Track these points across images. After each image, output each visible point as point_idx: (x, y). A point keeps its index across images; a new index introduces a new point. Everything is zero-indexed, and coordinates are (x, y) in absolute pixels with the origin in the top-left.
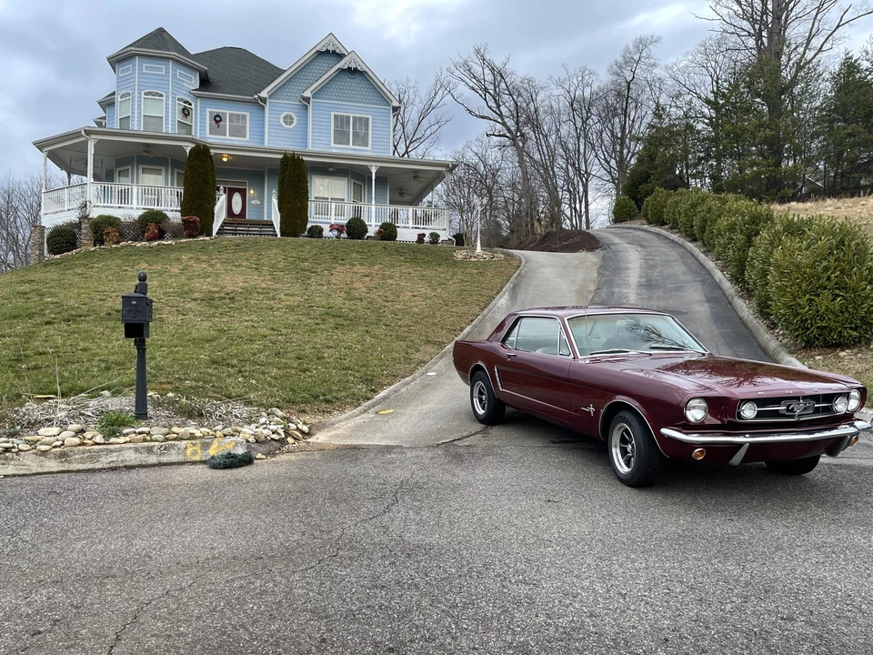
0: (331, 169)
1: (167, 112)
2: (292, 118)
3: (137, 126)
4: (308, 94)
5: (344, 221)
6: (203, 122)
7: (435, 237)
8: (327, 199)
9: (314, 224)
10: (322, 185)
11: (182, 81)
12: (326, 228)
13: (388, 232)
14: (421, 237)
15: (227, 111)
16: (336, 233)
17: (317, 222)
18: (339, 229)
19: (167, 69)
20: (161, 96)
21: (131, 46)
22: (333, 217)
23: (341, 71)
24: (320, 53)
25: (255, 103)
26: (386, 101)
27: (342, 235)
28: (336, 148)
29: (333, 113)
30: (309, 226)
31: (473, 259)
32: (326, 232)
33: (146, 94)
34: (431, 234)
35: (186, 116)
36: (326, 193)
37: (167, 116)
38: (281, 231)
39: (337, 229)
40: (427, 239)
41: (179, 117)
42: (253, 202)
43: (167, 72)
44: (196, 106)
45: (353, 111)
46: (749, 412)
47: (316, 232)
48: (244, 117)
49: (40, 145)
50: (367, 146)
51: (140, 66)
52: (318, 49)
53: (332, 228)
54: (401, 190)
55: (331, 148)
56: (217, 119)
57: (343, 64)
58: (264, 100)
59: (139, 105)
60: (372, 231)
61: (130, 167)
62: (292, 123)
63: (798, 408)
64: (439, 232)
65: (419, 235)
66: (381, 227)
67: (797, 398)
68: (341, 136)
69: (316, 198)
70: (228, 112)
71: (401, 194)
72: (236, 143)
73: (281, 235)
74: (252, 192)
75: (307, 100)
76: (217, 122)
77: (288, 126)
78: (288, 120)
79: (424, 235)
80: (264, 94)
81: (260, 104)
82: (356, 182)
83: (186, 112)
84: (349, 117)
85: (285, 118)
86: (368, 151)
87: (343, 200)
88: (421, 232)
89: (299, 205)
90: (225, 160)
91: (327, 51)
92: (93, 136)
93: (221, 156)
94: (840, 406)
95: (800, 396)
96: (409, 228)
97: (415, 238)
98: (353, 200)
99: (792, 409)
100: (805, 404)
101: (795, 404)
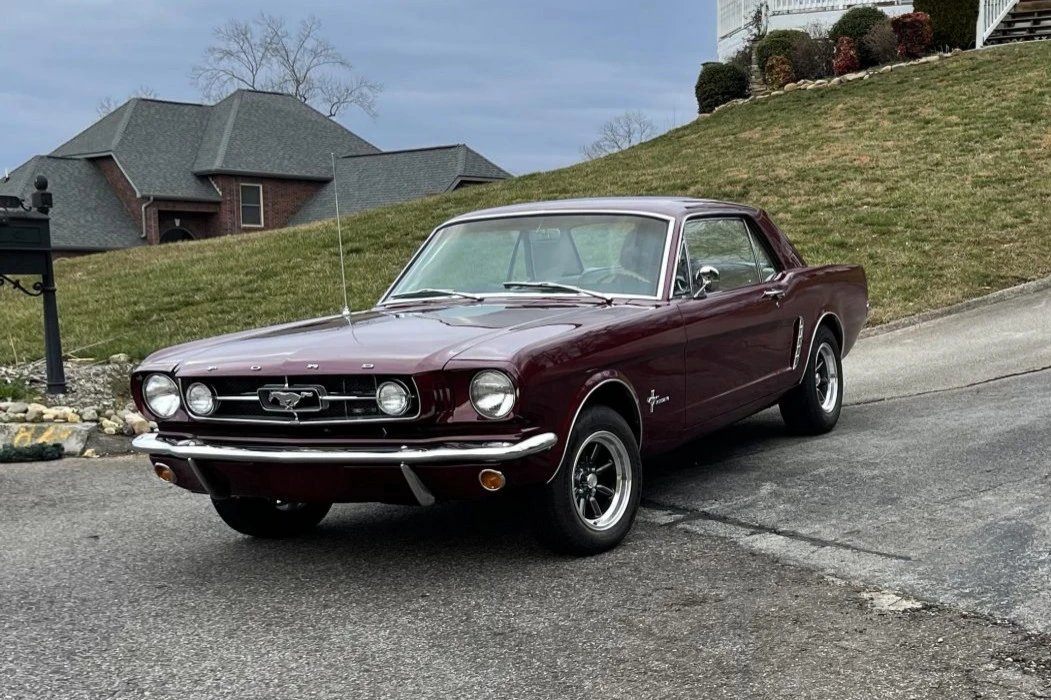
63: (285, 397)
67: (278, 380)
94: (393, 402)
95: (283, 377)
99: (276, 402)
100: (299, 392)
101: (278, 392)
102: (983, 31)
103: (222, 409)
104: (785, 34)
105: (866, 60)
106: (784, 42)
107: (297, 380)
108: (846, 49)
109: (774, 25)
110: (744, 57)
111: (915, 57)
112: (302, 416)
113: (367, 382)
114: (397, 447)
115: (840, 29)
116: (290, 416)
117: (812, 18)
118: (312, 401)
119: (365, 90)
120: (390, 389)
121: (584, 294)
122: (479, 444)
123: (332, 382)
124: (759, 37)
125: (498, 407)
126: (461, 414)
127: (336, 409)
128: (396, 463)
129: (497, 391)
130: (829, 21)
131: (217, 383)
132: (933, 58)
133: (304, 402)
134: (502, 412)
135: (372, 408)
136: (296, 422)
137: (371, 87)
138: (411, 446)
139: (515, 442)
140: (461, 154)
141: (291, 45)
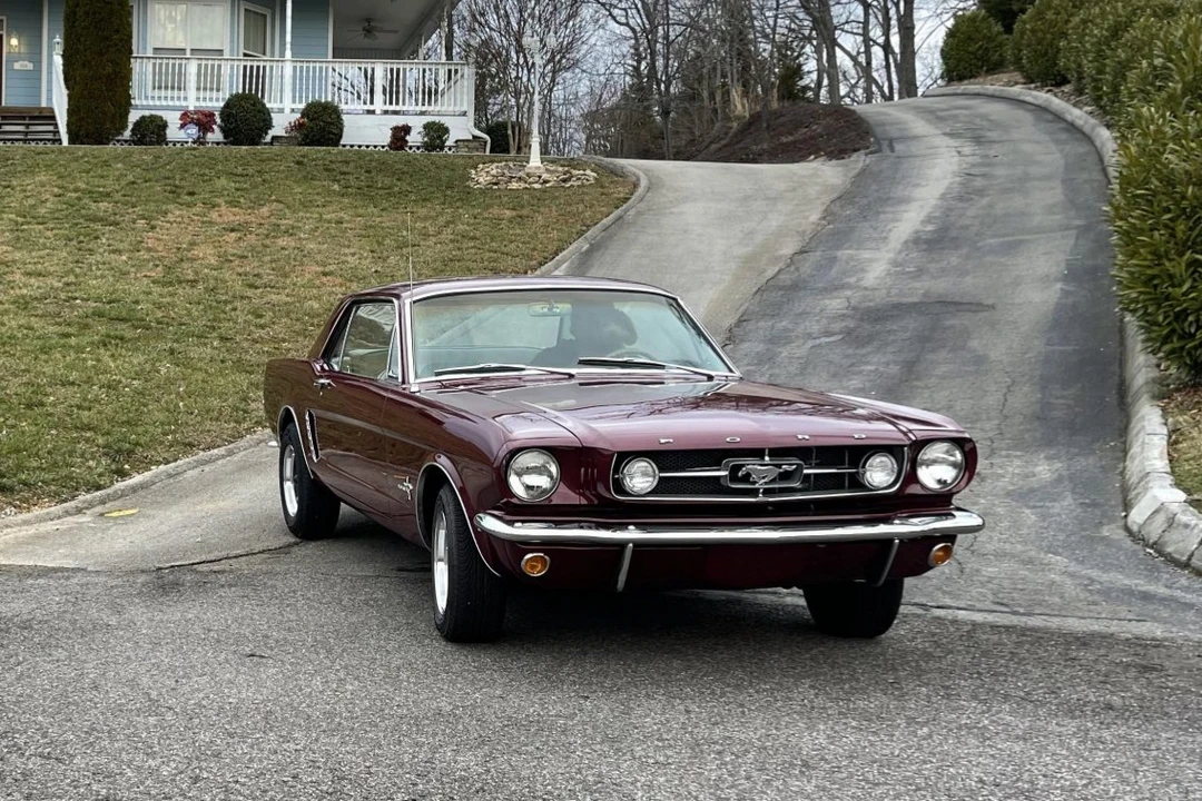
5: (215, 103)
7: (436, 133)
8: (183, 50)
9: (147, 113)
10: (172, 19)
12: (173, 119)
13: (321, 125)
14: (400, 134)
16: (193, 131)
17: (154, 107)
18: (203, 121)
22: (192, 93)
27: (210, 136)
30: (134, 117)
31: (514, 185)
32: (174, 132)
34: (427, 127)
36: (180, 37)
38: (70, 132)
39: (198, 123)
40: (415, 138)
42: (17, 66)
46: (640, 479)
47: (152, 131)
53: (187, 118)
54: (369, 20)
60: (281, 124)
63: (761, 472)
64: (446, 121)
65: (396, 130)
66: (305, 113)
67: (757, 453)
69: (156, 49)
71: (368, 31)
73: (72, 141)
74: (14, 42)
79: (407, 129)
82: (252, 7)
87: (220, 52)
88: (400, 121)
89: (109, 69)
95: (763, 450)
96: (373, 112)
97: (385, 138)
98: (242, 51)
99: (746, 477)
100: (779, 466)
101: (752, 466)
107: (779, 452)
112: (767, 492)
113: (859, 453)
116: (754, 492)
136: (761, 498)
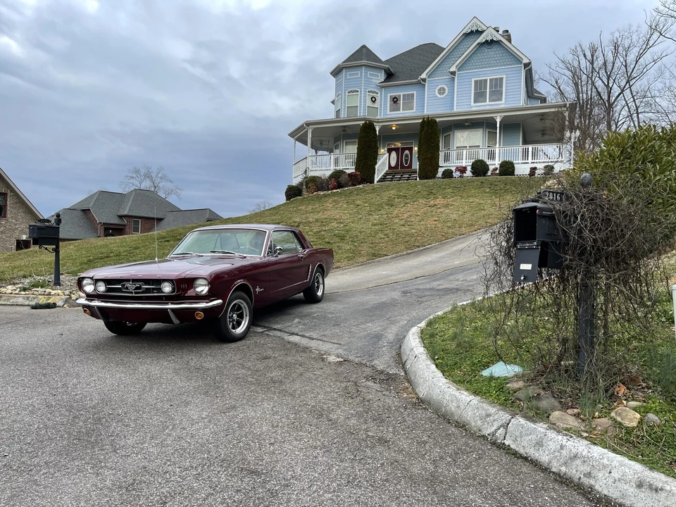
0: (467, 124)
1: (360, 102)
2: (444, 89)
3: (343, 115)
4: (453, 69)
5: (469, 163)
6: (385, 104)
7: (549, 169)
8: (466, 147)
9: (446, 169)
10: (463, 137)
11: (372, 79)
12: (453, 169)
13: (507, 168)
14: (533, 170)
15: (400, 93)
16: (457, 174)
17: (450, 166)
18: (463, 170)
19: (361, 73)
20: (358, 92)
21: (344, 62)
22: (464, 161)
23: (481, 45)
24: (467, 35)
25: (419, 83)
26: (519, 60)
27: (465, 175)
28: (475, 106)
29: (473, 80)
30: (441, 170)
33: (349, 92)
34: (546, 167)
35: (374, 102)
36: (465, 143)
37: (360, 104)
38: (419, 176)
39: (461, 171)
40: (540, 171)
41: (369, 103)
43: (361, 75)
44: (381, 94)
45: (488, 75)
46: (100, 288)
47: (448, 174)
48: (413, 95)
49: (292, 135)
50: (501, 100)
51: (346, 75)
52: (464, 32)
53: (458, 169)
55: (472, 107)
56: (395, 100)
57: (481, 39)
58: (424, 80)
59: (345, 101)
60: (492, 169)
61: (339, 143)
62: (443, 93)
63: (130, 286)
64: (553, 164)
65: (531, 169)
66: (502, 164)
67: (128, 280)
68: (479, 96)
69: (457, 147)
70: (402, 94)
71: (543, 134)
72: (407, 115)
73: (419, 179)
74: (416, 149)
75: (453, 73)
76: (395, 102)
77: (442, 96)
78: (442, 91)
79: (536, 169)
80: (424, 76)
81: (421, 83)
82: (491, 131)
83: (373, 99)
84: (486, 81)
85: (440, 90)
86: (502, 104)
87: (479, 146)
88: (533, 166)
90: (394, 128)
91: (472, 31)
92: (311, 127)
93: (391, 126)
94: (167, 288)
96: (528, 163)
97: (528, 172)
98: (487, 145)
99: (127, 288)
100: (135, 285)
101: (128, 285)
102: (377, 178)
103: (109, 290)
104: (314, 177)
105: (340, 186)
106: (314, 179)
107: (134, 281)
108: (333, 182)
109: (311, 174)
110: (301, 184)
111: (355, 185)
112: (136, 293)
114: (167, 304)
115: (332, 176)
116: (132, 293)
117: (323, 172)
118: (140, 288)
119: (177, 190)
120: (166, 284)
121: (237, 254)
122: (196, 303)
123: (147, 281)
124: (306, 178)
125: (202, 291)
126: (190, 293)
127: (148, 291)
128: (167, 309)
129: (203, 285)
130: (328, 174)
131: (107, 281)
132: (361, 186)
133: (137, 288)
134: (204, 292)
135: (160, 290)
136: (134, 295)
137: (180, 189)
138: (172, 304)
139: (208, 303)
140: (208, 211)
141: (154, 175)
